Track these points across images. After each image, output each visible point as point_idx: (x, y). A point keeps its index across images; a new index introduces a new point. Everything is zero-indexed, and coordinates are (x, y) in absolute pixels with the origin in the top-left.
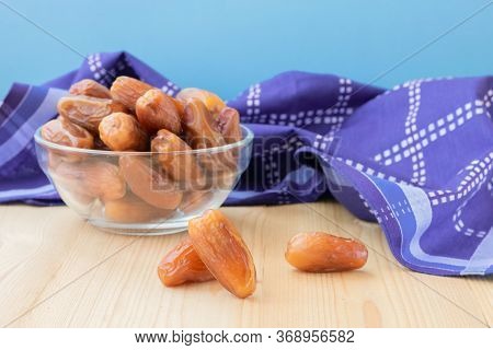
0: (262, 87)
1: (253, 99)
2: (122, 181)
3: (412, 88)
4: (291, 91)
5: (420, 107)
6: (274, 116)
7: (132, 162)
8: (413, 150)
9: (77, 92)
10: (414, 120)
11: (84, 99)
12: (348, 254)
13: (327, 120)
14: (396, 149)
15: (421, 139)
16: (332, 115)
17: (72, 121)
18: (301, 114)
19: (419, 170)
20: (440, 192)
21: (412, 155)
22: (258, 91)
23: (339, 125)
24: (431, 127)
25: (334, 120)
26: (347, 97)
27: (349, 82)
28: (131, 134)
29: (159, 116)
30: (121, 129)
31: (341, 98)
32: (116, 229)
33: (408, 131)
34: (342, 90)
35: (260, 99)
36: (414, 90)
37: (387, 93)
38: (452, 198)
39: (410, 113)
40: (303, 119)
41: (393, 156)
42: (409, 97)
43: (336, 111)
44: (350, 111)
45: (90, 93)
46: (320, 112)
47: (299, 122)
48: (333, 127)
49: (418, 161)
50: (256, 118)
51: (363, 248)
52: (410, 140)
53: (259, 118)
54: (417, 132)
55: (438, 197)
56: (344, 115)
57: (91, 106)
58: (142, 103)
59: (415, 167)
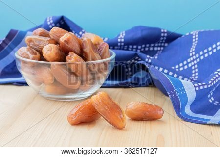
0: (126, 33)
1: (121, 38)
2: (52, 75)
3: (194, 34)
4: (139, 35)
5: (197, 43)
6: (131, 46)
7: (56, 67)
8: (193, 63)
9: (35, 34)
10: (194, 50)
11: (37, 37)
12: (154, 112)
13: (156, 49)
14: (185, 63)
15: (196, 59)
16: (158, 46)
17: (31, 47)
18: (143, 46)
19: (195, 73)
20: (200, 84)
21: (192, 66)
22: (124, 35)
23: (161, 51)
24: (201, 53)
25: (159, 49)
26: (165, 38)
27: (166, 31)
28: (57, 54)
29: (70, 46)
30: (52, 52)
31: (162, 39)
32: (51, 98)
33: (191, 55)
34: (162, 35)
35: (124, 38)
36: (195, 35)
37: (183, 36)
38: (206, 87)
39: (193, 46)
40: (145, 48)
41: (184, 66)
42: (193, 39)
43: (160, 44)
44: (166, 45)
45: (41, 35)
46: (152, 45)
47: (142, 49)
48: (158, 52)
49: (195, 69)
50: (122, 47)
51: (161, 109)
52: (192, 59)
53: (124, 47)
54: (195, 55)
55: (199, 86)
56: (164, 46)
57: (40, 41)
58: (62, 40)
59: (193, 71)
